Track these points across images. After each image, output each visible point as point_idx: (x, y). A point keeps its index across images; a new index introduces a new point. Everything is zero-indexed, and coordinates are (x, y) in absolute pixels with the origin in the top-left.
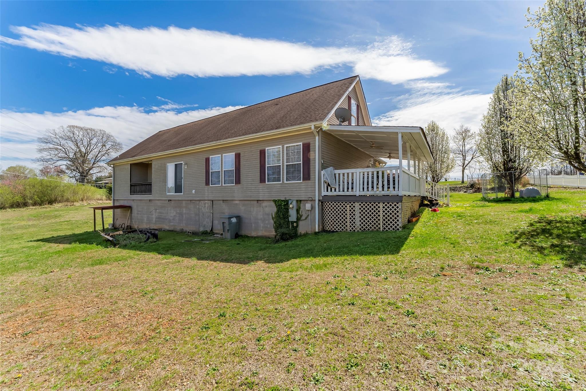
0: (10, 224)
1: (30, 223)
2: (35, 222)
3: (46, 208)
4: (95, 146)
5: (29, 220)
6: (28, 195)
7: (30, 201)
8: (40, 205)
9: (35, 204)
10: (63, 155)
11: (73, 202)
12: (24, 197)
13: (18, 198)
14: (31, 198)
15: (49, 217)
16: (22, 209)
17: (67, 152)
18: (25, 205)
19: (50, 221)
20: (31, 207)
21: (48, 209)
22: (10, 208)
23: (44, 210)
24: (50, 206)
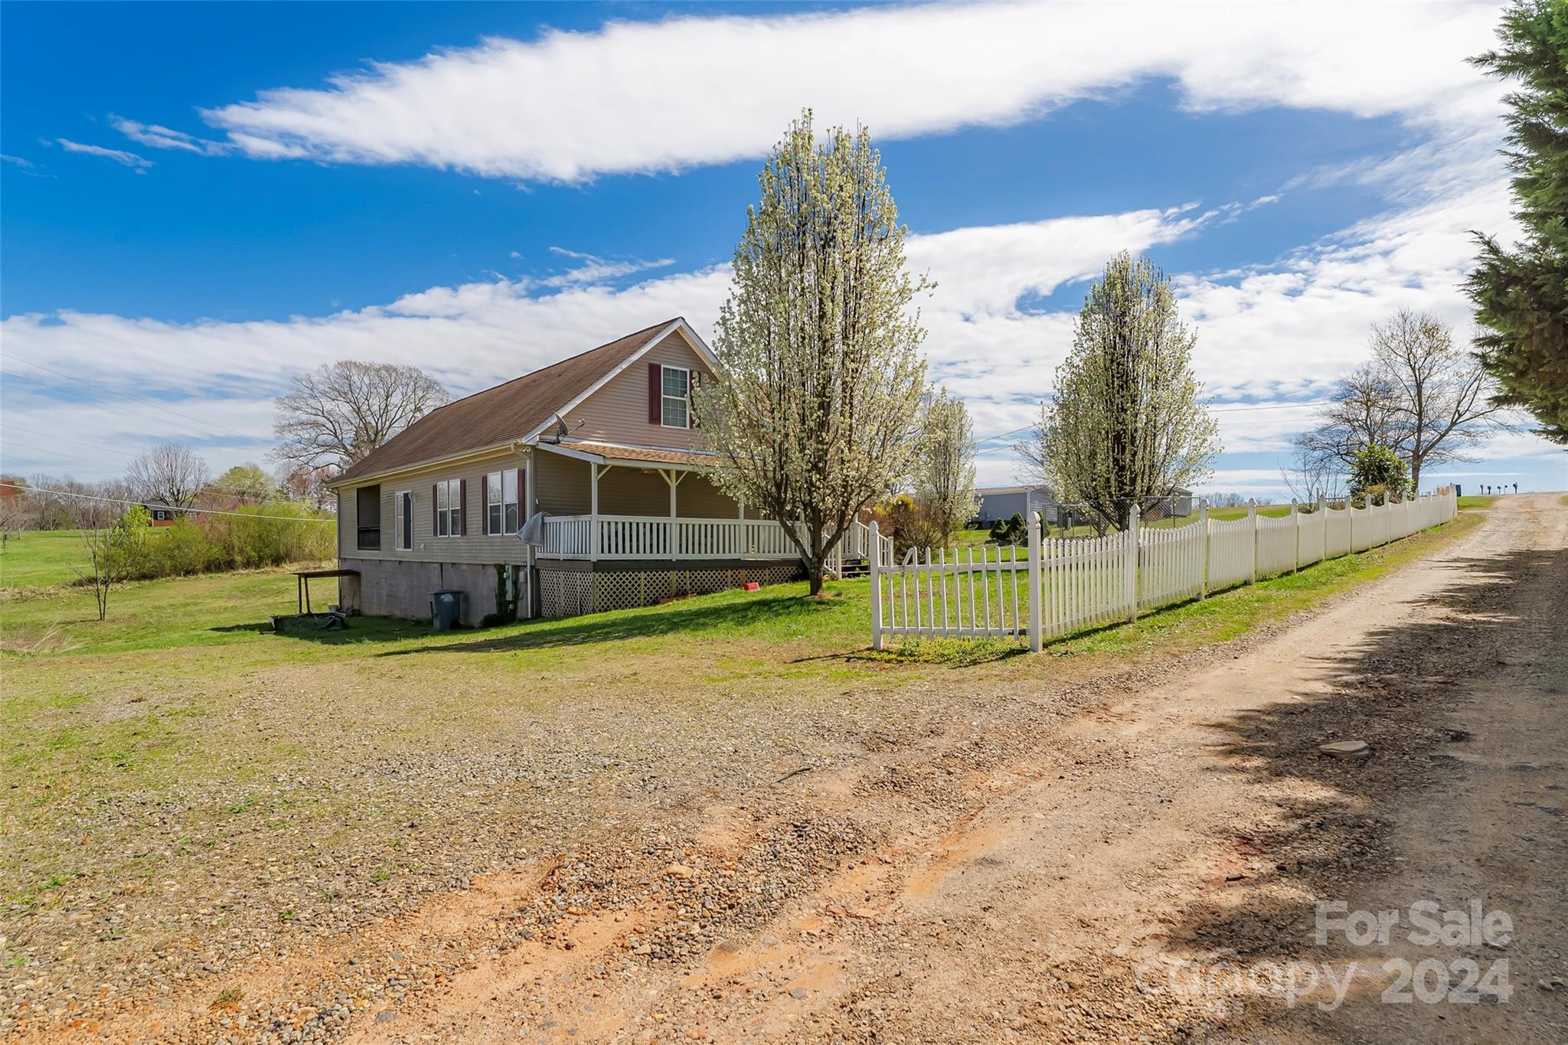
0: (196, 604)
1: (230, 604)
2: (238, 603)
3: (267, 573)
4: (400, 412)
5: (230, 598)
6: (236, 542)
7: (238, 558)
8: (258, 566)
9: (247, 564)
10: (330, 438)
11: (320, 560)
12: (228, 548)
13: (216, 552)
14: (241, 551)
15: (264, 593)
16: (224, 575)
17: (338, 431)
18: (230, 565)
19: (265, 601)
20: (241, 571)
21: (271, 577)
22: (203, 572)
23: (264, 577)
24: (275, 569)
